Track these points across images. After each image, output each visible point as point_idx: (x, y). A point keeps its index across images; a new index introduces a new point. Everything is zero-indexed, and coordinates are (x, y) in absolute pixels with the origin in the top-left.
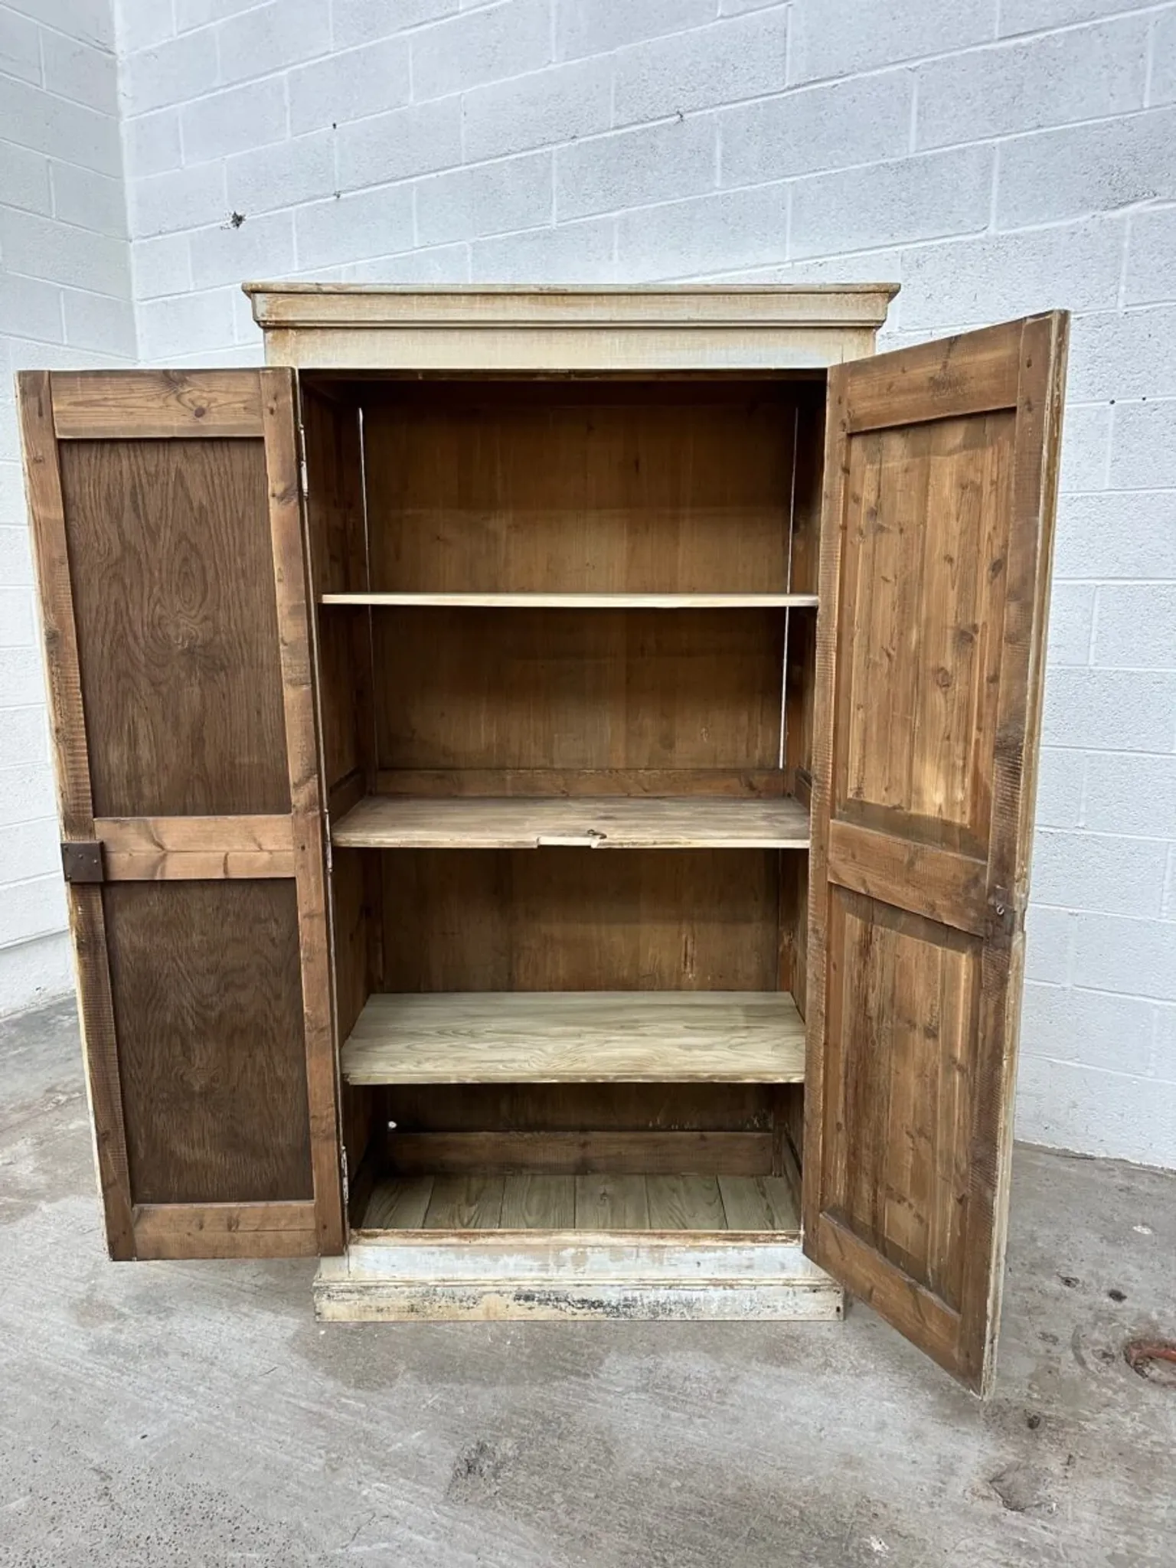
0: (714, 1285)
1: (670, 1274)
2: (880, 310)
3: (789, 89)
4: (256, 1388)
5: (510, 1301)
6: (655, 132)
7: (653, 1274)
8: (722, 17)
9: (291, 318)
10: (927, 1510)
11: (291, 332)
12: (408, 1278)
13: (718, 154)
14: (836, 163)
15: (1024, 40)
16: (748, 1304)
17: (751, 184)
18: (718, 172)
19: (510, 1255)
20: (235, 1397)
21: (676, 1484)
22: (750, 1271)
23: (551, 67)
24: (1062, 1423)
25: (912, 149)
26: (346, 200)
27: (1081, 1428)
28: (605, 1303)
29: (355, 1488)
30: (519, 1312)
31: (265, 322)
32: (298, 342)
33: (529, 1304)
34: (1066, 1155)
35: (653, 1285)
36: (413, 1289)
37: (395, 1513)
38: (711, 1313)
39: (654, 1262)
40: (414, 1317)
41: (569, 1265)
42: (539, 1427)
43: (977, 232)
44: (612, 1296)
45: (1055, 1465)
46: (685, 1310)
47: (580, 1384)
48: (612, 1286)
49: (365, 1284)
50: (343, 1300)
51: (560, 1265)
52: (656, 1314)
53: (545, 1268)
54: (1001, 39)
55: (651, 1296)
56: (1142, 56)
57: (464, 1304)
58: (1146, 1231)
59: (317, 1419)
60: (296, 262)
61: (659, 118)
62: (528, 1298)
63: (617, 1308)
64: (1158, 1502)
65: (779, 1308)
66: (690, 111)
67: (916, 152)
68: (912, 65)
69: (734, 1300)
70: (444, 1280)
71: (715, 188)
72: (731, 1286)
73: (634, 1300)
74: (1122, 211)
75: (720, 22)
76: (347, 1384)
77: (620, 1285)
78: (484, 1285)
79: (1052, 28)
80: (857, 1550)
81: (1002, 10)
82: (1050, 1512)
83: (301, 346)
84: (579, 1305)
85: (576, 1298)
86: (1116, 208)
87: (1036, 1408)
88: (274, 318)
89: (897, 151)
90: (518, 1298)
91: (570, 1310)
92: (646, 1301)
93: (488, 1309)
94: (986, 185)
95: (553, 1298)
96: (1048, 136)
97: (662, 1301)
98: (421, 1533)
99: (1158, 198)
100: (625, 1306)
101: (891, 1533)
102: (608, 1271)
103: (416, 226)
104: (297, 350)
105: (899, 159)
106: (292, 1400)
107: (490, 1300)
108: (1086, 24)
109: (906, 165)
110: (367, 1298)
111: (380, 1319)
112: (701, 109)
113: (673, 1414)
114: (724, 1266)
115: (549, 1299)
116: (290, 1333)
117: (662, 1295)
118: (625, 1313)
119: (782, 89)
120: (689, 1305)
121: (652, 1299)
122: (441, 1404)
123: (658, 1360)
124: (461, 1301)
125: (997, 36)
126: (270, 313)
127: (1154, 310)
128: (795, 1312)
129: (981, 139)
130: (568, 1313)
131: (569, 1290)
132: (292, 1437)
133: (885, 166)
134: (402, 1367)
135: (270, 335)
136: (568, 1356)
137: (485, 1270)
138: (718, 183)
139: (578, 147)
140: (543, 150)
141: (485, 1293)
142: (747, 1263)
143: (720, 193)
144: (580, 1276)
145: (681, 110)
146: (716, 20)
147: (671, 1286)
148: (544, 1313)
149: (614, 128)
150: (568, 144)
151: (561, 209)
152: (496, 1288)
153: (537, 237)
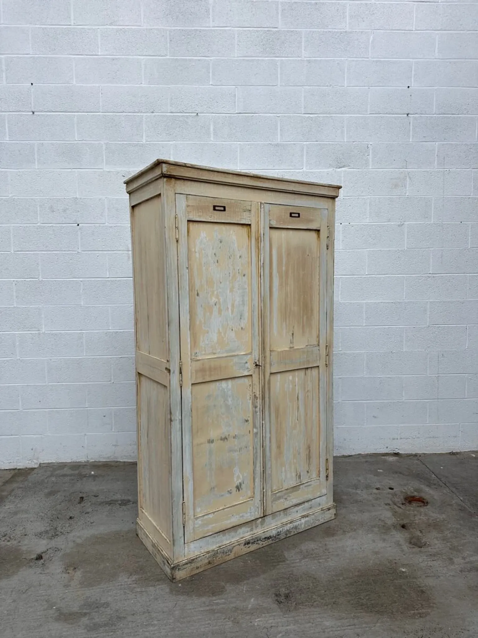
0: (303, 517)
1: (290, 518)
2: (336, 193)
3: (237, 113)
4: (177, 612)
5: (242, 547)
6: (187, 117)
7: (285, 520)
8: (212, 85)
9: (175, 174)
10: (404, 556)
11: (173, 179)
12: (206, 550)
13: (212, 129)
15: (311, 116)
16: (312, 521)
17: (224, 141)
18: (212, 135)
19: (241, 528)
20: (173, 619)
21: (341, 578)
22: (311, 509)
23: (141, 85)
24: (410, 523)
25: (279, 140)
26: (36, 115)
27: (416, 523)
28: (272, 536)
29: (251, 624)
30: (246, 550)
31: (165, 174)
32: (175, 183)
33: (249, 545)
34: (344, 456)
35: (285, 524)
36: (210, 554)
37: (273, 625)
38: (302, 528)
39: (285, 515)
40: (210, 566)
41: (260, 526)
43: (301, 169)
44: (274, 533)
45: (419, 533)
46: (295, 530)
47: (285, 564)
48: (273, 529)
49: (192, 558)
50: (184, 568)
51: (256, 527)
52: (287, 535)
53: (252, 530)
55: (285, 528)
56: (343, 127)
57: (227, 554)
58: (381, 471)
59: (213, 611)
61: (189, 113)
62: (248, 543)
63: (276, 537)
64: (446, 533)
65: (320, 520)
66: (200, 113)
67: (280, 142)
68: (278, 115)
69: (308, 521)
70: (220, 547)
71: (211, 141)
72: (307, 516)
73: (280, 532)
74: (341, 169)
75: (211, 86)
76: (209, 596)
77: (276, 528)
78: (234, 543)
79: (319, 114)
80: (400, 573)
81: (304, 105)
82: (429, 545)
83: (176, 185)
84: (264, 540)
85: (263, 537)
86: (339, 168)
87: (402, 522)
88: (169, 173)
89: (274, 140)
90: (245, 544)
91: (261, 543)
92: (284, 531)
93: (235, 553)
94: (302, 156)
95: (256, 540)
96: (320, 144)
97: (288, 529)
98: (288, 626)
99: (350, 167)
100: (278, 535)
101: (403, 566)
102: (272, 523)
103: (76, 132)
104: (174, 186)
105: (275, 143)
107: (235, 549)
108: (327, 115)
109: (277, 145)
110: (193, 564)
111: (198, 572)
112: (205, 113)
113: (320, 561)
114: (305, 510)
115: (255, 541)
116: (168, 590)
117: (288, 527)
118: (278, 538)
119: (235, 113)
120: (296, 528)
122: (249, 588)
123: (300, 548)
124: (226, 553)
125: (303, 113)
126: (167, 171)
127: (351, 198)
128: (324, 519)
129: (300, 141)
130: (261, 544)
131: (261, 535)
132: (210, 620)
133: (271, 144)
134: (223, 584)
135: (165, 179)
136: (272, 558)
137: (233, 537)
138: (212, 139)
139: (155, 116)
140: (139, 114)
141: (234, 546)
142: (310, 506)
143: (213, 143)
144: (263, 529)
145: (197, 112)
146: (209, 85)
147: (291, 523)
148: (253, 547)
149: (170, 112)
150: (150, 114)
151: (147, 137)
152: (238, 543)
153: (136, 145)
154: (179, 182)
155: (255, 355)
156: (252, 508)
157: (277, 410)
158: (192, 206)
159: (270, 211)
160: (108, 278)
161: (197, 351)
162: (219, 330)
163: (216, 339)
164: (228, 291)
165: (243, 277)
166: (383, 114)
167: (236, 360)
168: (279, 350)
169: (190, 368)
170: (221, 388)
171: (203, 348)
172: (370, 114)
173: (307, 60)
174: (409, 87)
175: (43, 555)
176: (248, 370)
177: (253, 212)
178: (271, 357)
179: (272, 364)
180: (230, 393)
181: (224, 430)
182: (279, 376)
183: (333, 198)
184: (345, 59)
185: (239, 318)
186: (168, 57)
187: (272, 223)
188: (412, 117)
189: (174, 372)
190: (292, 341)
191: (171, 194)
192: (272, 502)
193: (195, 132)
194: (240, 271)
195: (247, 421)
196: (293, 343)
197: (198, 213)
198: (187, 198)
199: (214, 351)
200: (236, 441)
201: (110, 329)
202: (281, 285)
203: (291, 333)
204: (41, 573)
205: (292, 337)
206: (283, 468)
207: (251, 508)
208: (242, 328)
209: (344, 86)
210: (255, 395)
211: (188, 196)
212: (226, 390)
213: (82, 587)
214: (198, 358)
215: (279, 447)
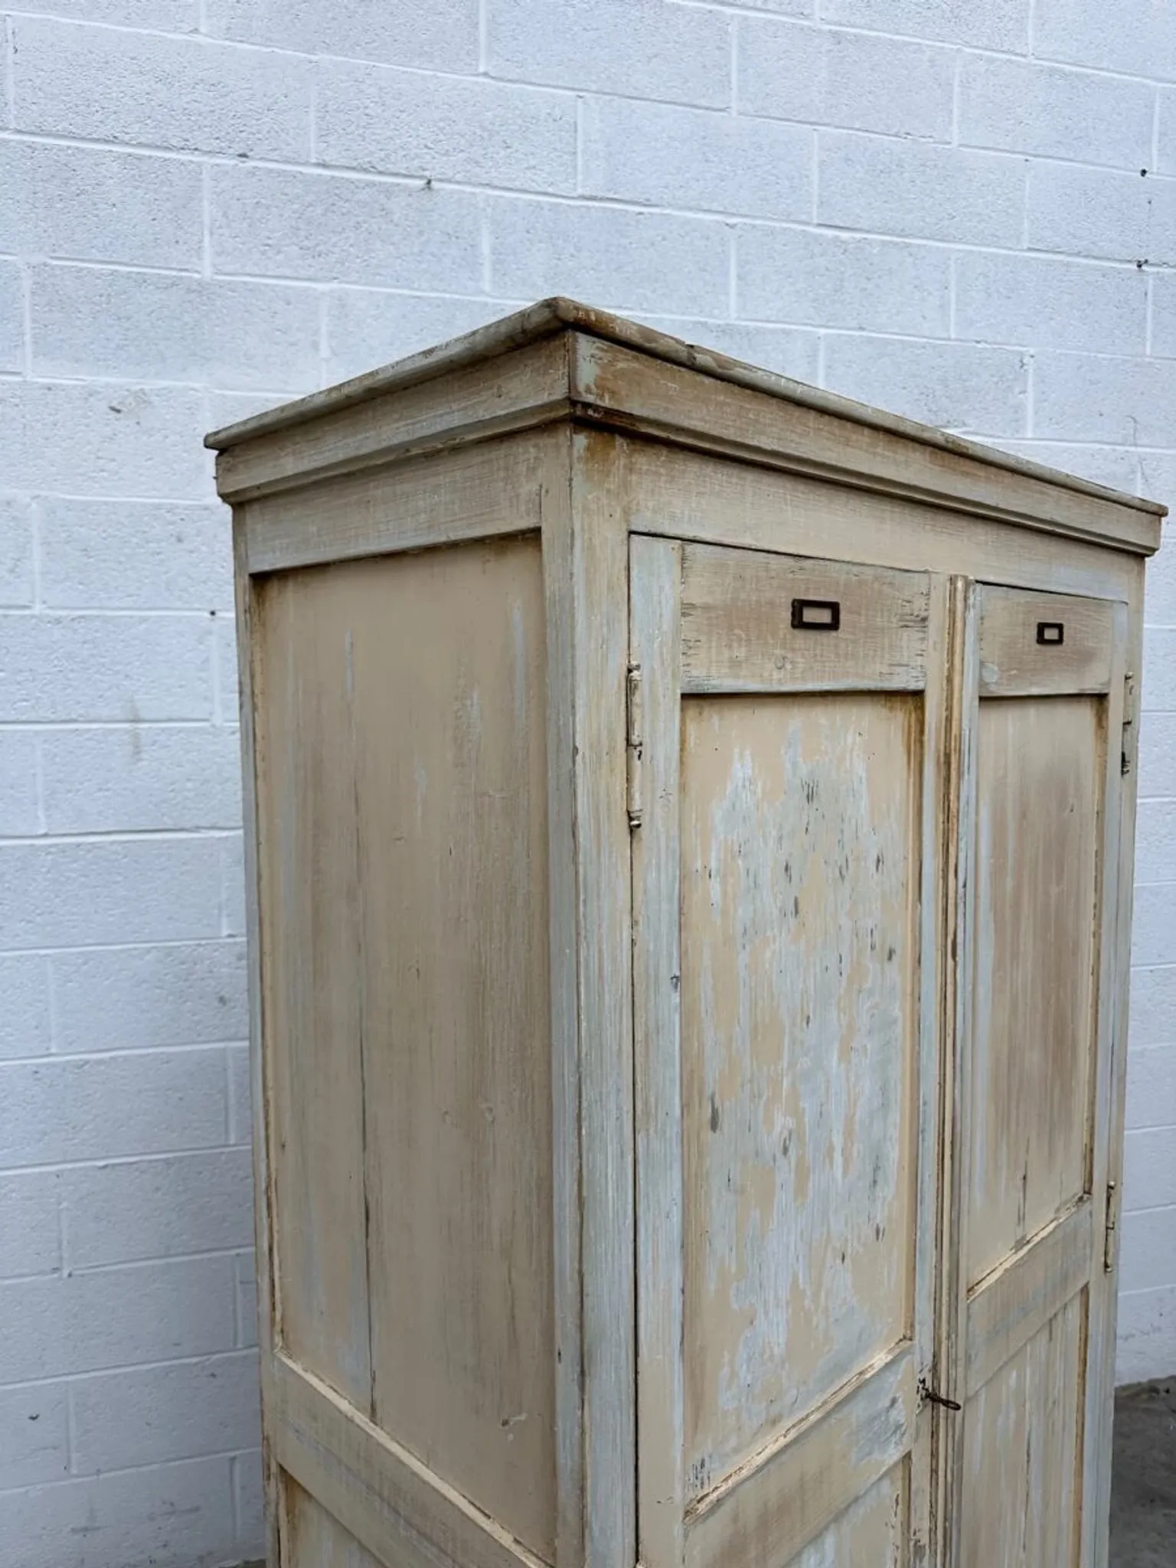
3: (583, 197)
6: (388, 191)
8: (486, 74)
9: (637, 410)
11: (619, 441)
13: (485, 249)
14: (645, 306)
15: (845, 235)
18: (487, 271)
25: (734, 315)
31: (587, 405)
32: (630, 469)
54: (820, 225)
61: (396, 175)
66: (441, 180)
67: (737, 318)
68: (732, 221)
71: (482, 292)
75: (481, 79)
79: (868, 232)
81: (820, 195)
83: (634, 478)
88: (607, 403)
89: (716, 312)
104: (626, 486)
105: (720, 322)
108: (898, 239)
109: (726, 331)
112: (458, 183)
119: (575, 195)
125: (816, 221)
126: (602, 388)
133: (704, 324)
135: (581, 440)
138: (487, 287)
139: (252, 173)
140: (184, 157)
143: (490, 300)
145: (427, 173)
146: (477, 75)
149: (318, 165)
150: (233, 162)
151: (219, 254)
153: (173, 285)
154: (645, 460)
155: (921, 1349)
158: (707, 608)
159: (982, 619)
160: (45, 835)
161: (707, 1448)
162: (795, 1283)
163: (783, 1338)
165: (886, 965)
166: (1070, 255)
167: (857, 1411)
171: (730, 1414)
172: (1030, 249)
173: (830, 31)
174: (1144, 172)
176: (897, 1436)
177: (933, 624)
178: (971, 1325)
179: (973, 1355)
183: (1139, 555)
184: (955, 47)
185: (869, 1182)
187: (987, 674)
188: (1153, 273)
190: (1022, 1212)
191: (611, 534)
193: (421, 252)
194: (877, 937)
196: (1025, 1215)
197: (729, 646)
198: (683, 559)
199: (776, 1410)
201: (53, 1050)
205: (1022, 1195)
208: (878, 1231)
209: (949, 143)
210: (914, 1543)
211: (690, 548)
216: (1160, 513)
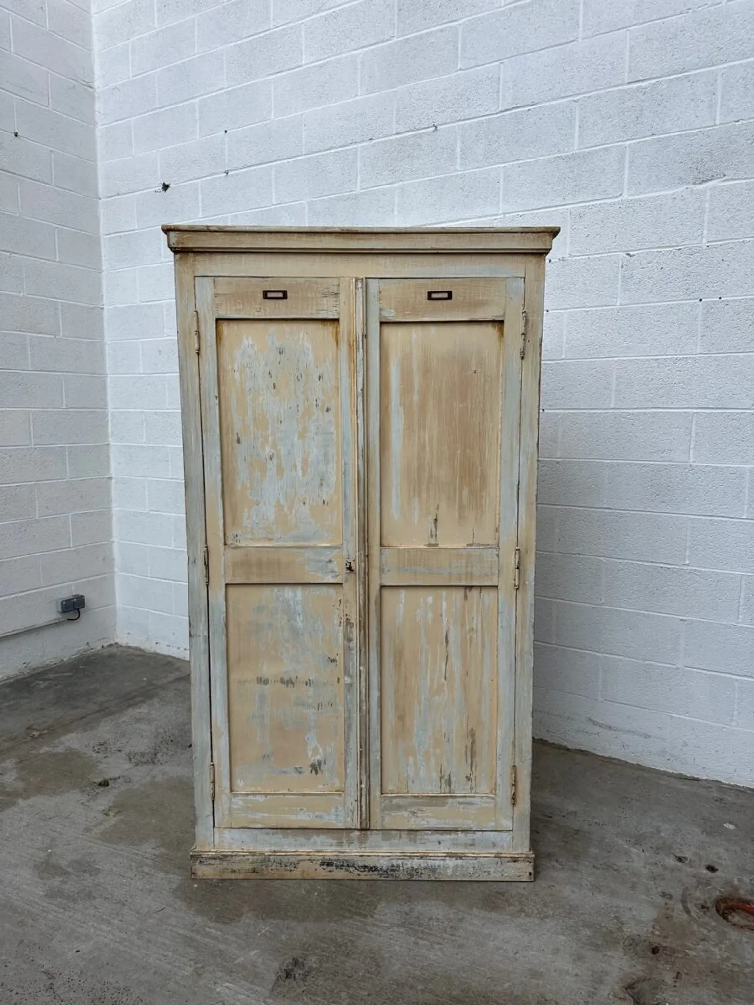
0: (450, 857)
1: (421, 849)
2: (548, 243)
3: (502, 112)
4: (151, 921)
5: (317, 866)
6: (420, 136)
7: (410, 849)
8: (461, 69)
9: (191, 246)
11: (190, 254)
12: (252, 850)
13: (458, 150)
14: (529, 156)
15: (643, 84)
16: (472, 869)
17: (478, 168)
18: (458, 161)
19: (318, 835)
20: (138, 927)
21: (420, 987)
22: (472, 847)
23: (357, 98)
24: (674, 951)
25: (576, 147)
26: (232, 175)
27: (687, 954)
28: (379, 868)
29: (213, 987)
30: (323, 873)
31: (175, 248)
32: (195, 261)
33: (330, 868)
35: (410, 856)
36: (255, 857)
38: (448, 875)
39: (411, 841)
40: (254, 876)
41: (356, 843)
42: (333, 949)
43: (617, 197)
44: (384, 864)
45: (669, 978)
46: (431, 874)
47: (361, 922)
48: (383, 856)
49: (224, 854)
50: (210, 864)
51: (350, 843)
52: (412, 876)
53: (340, 844)
55: (409, 863)
56: (714, 94)
57: (288, 868)
58: (732, 827)
59: (189, 942)
60: (201, 212)
61: (423, 129)
62: (329, 864)
63: (387, 872)
65: (492, 873)
66: (441, 125)
67: (579, 149)
68: (576, 98)
69: (463, 866)
70: (275, 852)
71: (457, 170)
72: (461, 858)
73: (398, 866)
74: (704, 185)
75: (460, 72)
76: (210, 919)
77: (390, 856)
78: (301, 855)
79: (660, 77)
81: (630, 66)
83: (196, 263)
84: (362, 869)
85: (360, 864)
86: (700, 183)
87: (657, 941)
88: (180, 246)
89: (566, 149)
90: (323, 864)
91: (356, 872)
92: (405, 867)
93: (303, 871)
94: (621, 170)
95: (345, 864)
96: (659, 141)
97: (416, 867)
99: (724, 178)
100: (392, 870)
102: (381, 847)
103: (274, 191)
104: (194, 265)
105: (568, 154)
106: (174, 929)
107: (304, 865)
108: (680, 75)
109: (573, 157)
110: (225, 863)
111: (233, 878)
112: (448, 123)
113: (421, 942)
114: (456, 844)
115: (343, 865)
116: (174, 886)
117: (416, 863)
118: (392, 875)
119: (498, 111)
120: (433, 870)
121: (409, 866)
122: (271, 933)
123: (413, 907)
124: (286, 866)
126: (178, 243)
127: (725, 244)
128: (502, 875)
129: (618, 142)
130: (355, 874)
131: (355, 859)
132: (173, 953)
133: (560, 157)
134: (246, 909)
135: (178, 256)
136: (354, 903)
137: (302, 845)
138: (458, 167)
139: (373, 145)
140: (351, 147)
141: (301, 860)
142: (471, 842)
143: (459, 173)
144: (363, 850)
145: (436, 124)
146: (457, 71)
147: (421, 857)
148: (339, 874)
149: (395, 134)
150: (367, 143)
151: (363, 182)
152: (308, 858)
153: (348, 198)
154: (200, 258)
155: (348, 550)
156: (340, 808)
157: (399, 654)
158: (224, 295)
159: (380, 292)
161: (239, 532)
162: (278, 501)
163: (273, 516)
164: (296, 438)
165: (326, 413)
167: (308, 554)
168: (402, 547)
169: (223, 558)
170: (281, 599)
171: (250, 530)
175: (110, 782)
176: (334, 574)
177: (342, 297)
178: (383, 557)
179: (386, 570)
180: (299, 608)
181: (287, 668)
182: (403, 593)
183: (542, 254)
185: (318, 482)
186: (395, 40)
187: (385, 314)
189: (195, 562)
190: (434, 534)
191: (188, 278)
192: (383, 810)
193: (433, 159)
194: (319, 403)
195: (333, 661)
196: (436, 536)
197: (235, 305)
198: (214, 282)
199: (270, 536)
200: (311, 691)
202: (408, 428)
203: (431, 519)
204: (83, 804)
205: (433, 525)
206: (411, 759)
207: (337, 808)
208: (324, 502)
210: (347, 619)
211: (216, 279)
212: (292, 603)
213: (99, 839)
214: (239, 544)
215: (401, 718)
216: (554, 232)
